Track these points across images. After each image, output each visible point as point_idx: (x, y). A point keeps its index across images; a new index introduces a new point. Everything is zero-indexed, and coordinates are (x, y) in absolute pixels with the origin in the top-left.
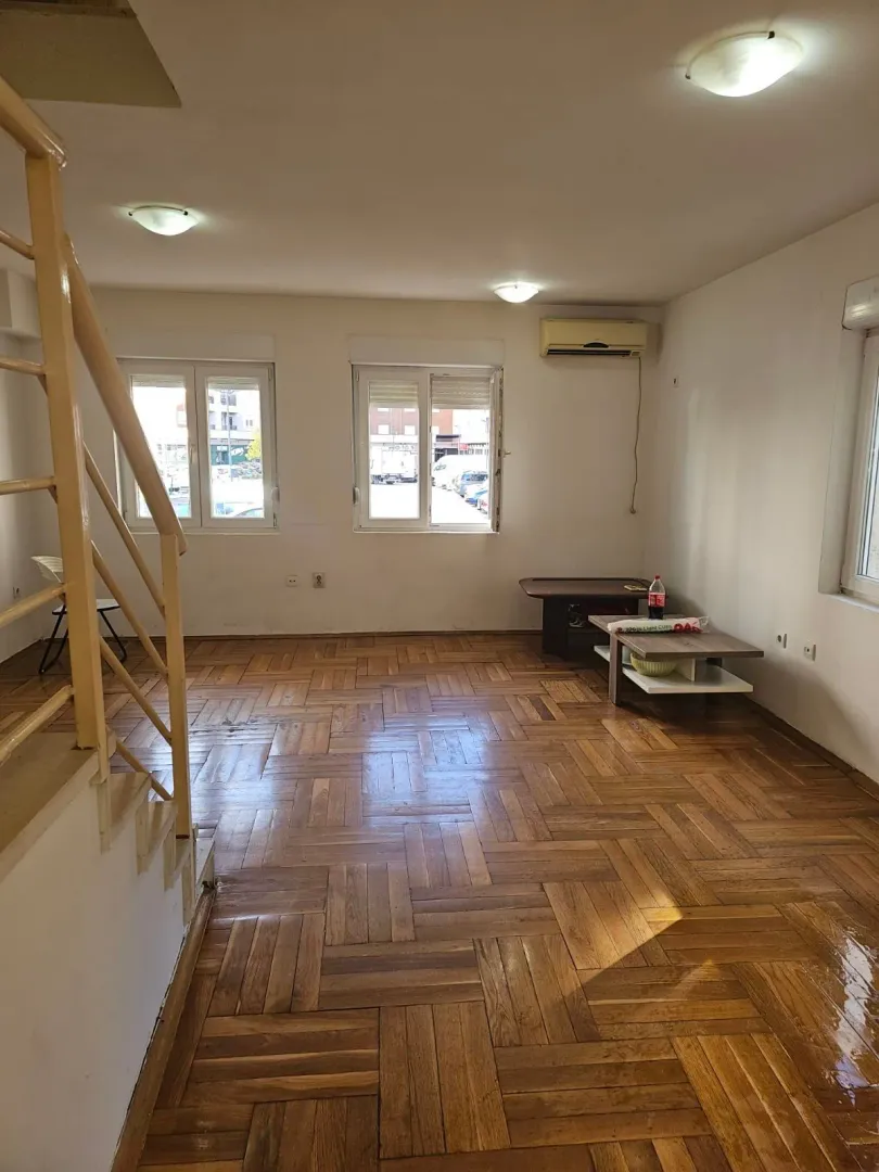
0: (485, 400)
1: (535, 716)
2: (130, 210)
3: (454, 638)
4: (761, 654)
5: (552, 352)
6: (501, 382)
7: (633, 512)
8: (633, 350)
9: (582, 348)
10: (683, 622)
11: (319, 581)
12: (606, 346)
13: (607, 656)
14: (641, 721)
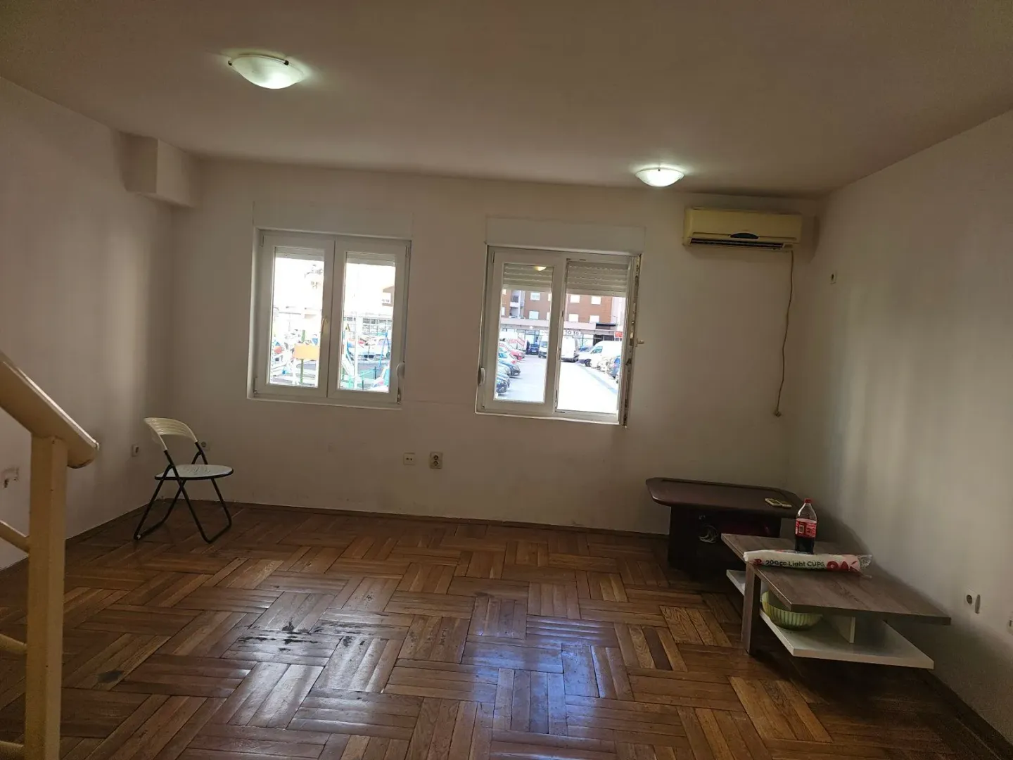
0: (623, 287)
1: (648, 661)
2: (228, 59)
3: (571, 536)
4: (947, 621)
5: (695, 241)
6: (638, 269)
7: (778, 414)
8: (785, 242)
9: (729, 238)
10: (839, 559)
11: (436, 461)
12: (756, 237)
13: (742, 588)
14: (781, 684)
